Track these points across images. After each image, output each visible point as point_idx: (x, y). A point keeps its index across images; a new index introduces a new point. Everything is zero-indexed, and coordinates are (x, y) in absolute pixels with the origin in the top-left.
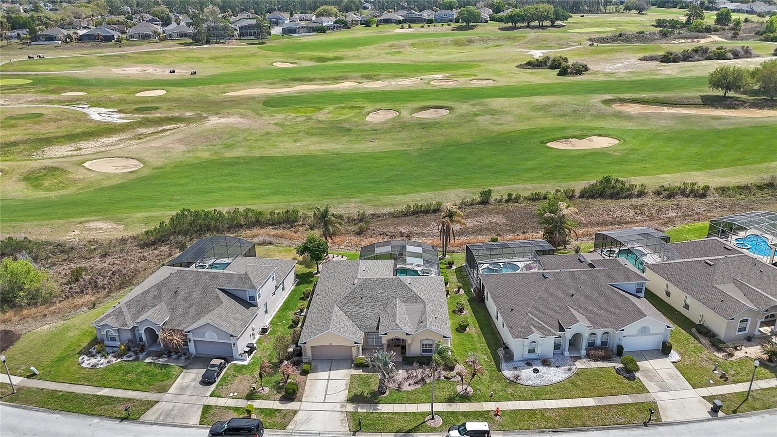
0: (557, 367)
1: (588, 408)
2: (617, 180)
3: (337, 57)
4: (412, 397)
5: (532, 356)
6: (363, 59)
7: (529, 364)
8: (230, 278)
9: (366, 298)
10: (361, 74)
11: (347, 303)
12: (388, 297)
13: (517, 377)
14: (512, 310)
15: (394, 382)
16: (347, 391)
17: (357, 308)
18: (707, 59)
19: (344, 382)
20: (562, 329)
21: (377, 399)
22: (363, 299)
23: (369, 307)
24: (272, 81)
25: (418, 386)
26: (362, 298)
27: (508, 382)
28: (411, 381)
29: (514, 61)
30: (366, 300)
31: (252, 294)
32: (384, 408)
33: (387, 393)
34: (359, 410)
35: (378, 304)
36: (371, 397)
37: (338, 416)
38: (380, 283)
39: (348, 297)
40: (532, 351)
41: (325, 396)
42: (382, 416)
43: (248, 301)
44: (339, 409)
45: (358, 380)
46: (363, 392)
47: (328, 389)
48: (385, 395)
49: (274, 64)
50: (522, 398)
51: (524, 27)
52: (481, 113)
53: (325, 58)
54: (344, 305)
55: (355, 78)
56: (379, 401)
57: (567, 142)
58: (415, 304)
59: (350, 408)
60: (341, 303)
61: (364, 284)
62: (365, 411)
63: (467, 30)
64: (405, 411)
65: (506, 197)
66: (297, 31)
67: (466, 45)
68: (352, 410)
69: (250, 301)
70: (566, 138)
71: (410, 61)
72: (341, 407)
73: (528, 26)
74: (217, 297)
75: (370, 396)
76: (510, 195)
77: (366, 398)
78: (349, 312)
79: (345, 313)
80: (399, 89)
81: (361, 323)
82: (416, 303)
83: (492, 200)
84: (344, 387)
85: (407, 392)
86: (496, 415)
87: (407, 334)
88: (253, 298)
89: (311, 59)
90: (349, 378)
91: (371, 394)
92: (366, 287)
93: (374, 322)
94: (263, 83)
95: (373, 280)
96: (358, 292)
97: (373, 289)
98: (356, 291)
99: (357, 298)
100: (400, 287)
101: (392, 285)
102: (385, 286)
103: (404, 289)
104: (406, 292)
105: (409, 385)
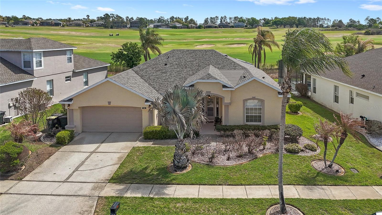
6: (195, 35)
10: (194, 38)
12: (199, 65)
15: (202, 155)
16: (118, 166)
19: (118, 155)
21: (168, 177)
22: (168, 66)
23: (173, 72)
26: (165, 65)
28: (233, 154)
30: (171, 66)
31: (27, 58)
33: (189, 169)
34: (128, 194)
35: (186, 70)
36: (158, 175)
38: (190, 53)
41: (74, 172)
43: (23, 68)
44: (86, 192)
45: (142, 153)
46: (146, 168)
47: (86, 163)
48: (185, 171)
54: (142, 70)
55: (190, 40)
56: (171, 180)
58: (233, 70)
59: (111, 190)
60: (139, 68)
61: (171, 54)
62: (139, 195)
63: (252, 29)
64: (222, 198)
66: (162, 27)
67: (252, 33)
69: (25, 69)
71: (222, 36)
72: (94, 188)
73: (284, 28)
75: (155, 173)
77: (148, 175)
79: (142, 77)
81: (160, 86)
82: (235, 69)
84: (114, 161)
85: (225, 168)
87: (224, 86)
88: (28, 64)
89: (167, 34)
90: (128, 151)
91: (158, 170)
92: (172, 57)
95: (182, 51)
96: (162, 60)
97: (181, 58)
98: (160, 59)
99: (160, 65)
100: (215, 57)
101: (205, 55)
102: (196, 55)
103: (219, 58)
104: (222, 60)
105: (228, 159)
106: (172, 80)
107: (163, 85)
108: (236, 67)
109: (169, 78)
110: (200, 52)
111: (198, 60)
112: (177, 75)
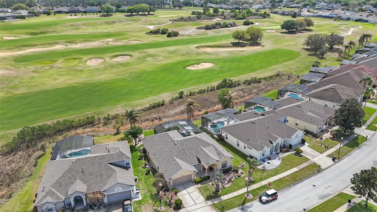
0: (274, 159)
1: (297, 172)
2: (229, 80)
3: (42, 32)
4: (232, 189)
5: (264, 157)
6: (59, 32)
7: (264, 161)
10: (64, 41)
11: (178, 154)
13: (264, 167)
14: (248, 139)
16: (202, 196)
17: (184, 155)
18: (222, 28)
19: (197, 192)
20: (272, 143)
21: (218, 195)
22: (185, 150)
23: (189, 153)
24: (9, 48)
25: (230, 184)
26: (184, 150)
27: (262, 171)
29: (142, 31)
30: (187, 150)
31: (127, 162)
32: (224, 198)
34: (215, 202)
35: (193, 151)
37: (208, 208)
38: (188, 141)
39: (177, 151)
40: (263, 155)
41: (194, 201)
42: (227, 201)
43: (126, 166)
44: (205, 205)
45: (202, 189)
46: (210, 194)
47: (192, 197)
48: (220, 192)
49: (3, 38)
50: (272, 176)
51: (136, 15)
52: (146, 57)
53: (35, 33)
54: (178, 156)
55: (62, 43)
56: (220, 195)
57: (193, 67)
58: (209, 147)
59: (210, 203)
62: (217, 202)
63: (108, 17)
64: (234, 196)
65: (189, 94)
66: (7, 18)
67: (113, 24)
68: (212, 203)
70: (192, 65)
71: (88, 33)
73: (138, 15)
74: (111, 168)
75: (214, 195)
76: (190, 92)
78: (181, 158)
80: (93, 47)
81: (190, 162)
83: (184, 96)
84: (199, 194)
85: (228, 187)
86: (269, 185)
87: (217, 161)
88: (128, 164)
89: (27, 34)
90: (197, 189)
91: (213, 193)
93: (196, 160)
94: (3, 49)
99: (182, 151)
101: (195, 141)
102: (191, 142)
103: (201, 141)
108: (209, 145)
112: (192, 155)
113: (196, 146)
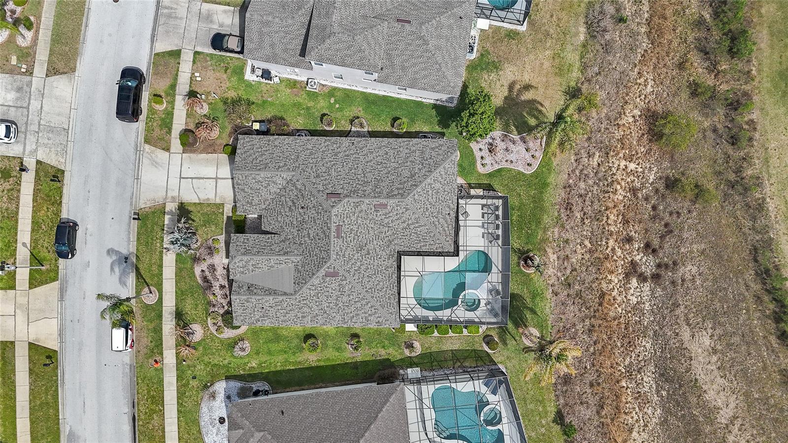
4: (185, 273)
8: (327, 13)
9: (303, 214)
11: (296, 188)
12: (303, 244)
13: (214, 397)
16: (198, 201)
17: (290, 203)
19: (212, 197)
22: (301, 211)
23: (291, 219)
25: (200, 281)
26: (302, 208)
30: (300, 214)
34: (167, 217)
37: (159, 196)
38: (324, 232)
39: (305, 188)
41: (190, 178)
44: (170, 194)
47: (201, 180)
54: (294, 185)
58: (293, 281)
59: (171, 207)
60: (297, 181)
61: (323, 209)
62: (166, 223)
64: (164, 265)
68: (167, 210)
72: (173, 198)
78: (285, 192)
79: (283, 188)
81: (272, 209)
82: (294, 283)
84: (203, 197)
85: (192, 268)
90: (218, 201)
92: (317, 213)
93: (271, 227)
95: (328, 221)
96: (311, 201)
97: (315, 222)
98: (312, 199)
99: (302, 202)
100: (317, 261)
101: (320, 250)
102: (319, 239)
103: (314, 267)
104: (310, 269)
105: (203, 271)
106: (279, 219)
107: (273, 212)
108: (299, 285)
109: (283, 215)
110: (327, 243)
111: (311, 243)
112: (286, 223)
113: (303, 246)
